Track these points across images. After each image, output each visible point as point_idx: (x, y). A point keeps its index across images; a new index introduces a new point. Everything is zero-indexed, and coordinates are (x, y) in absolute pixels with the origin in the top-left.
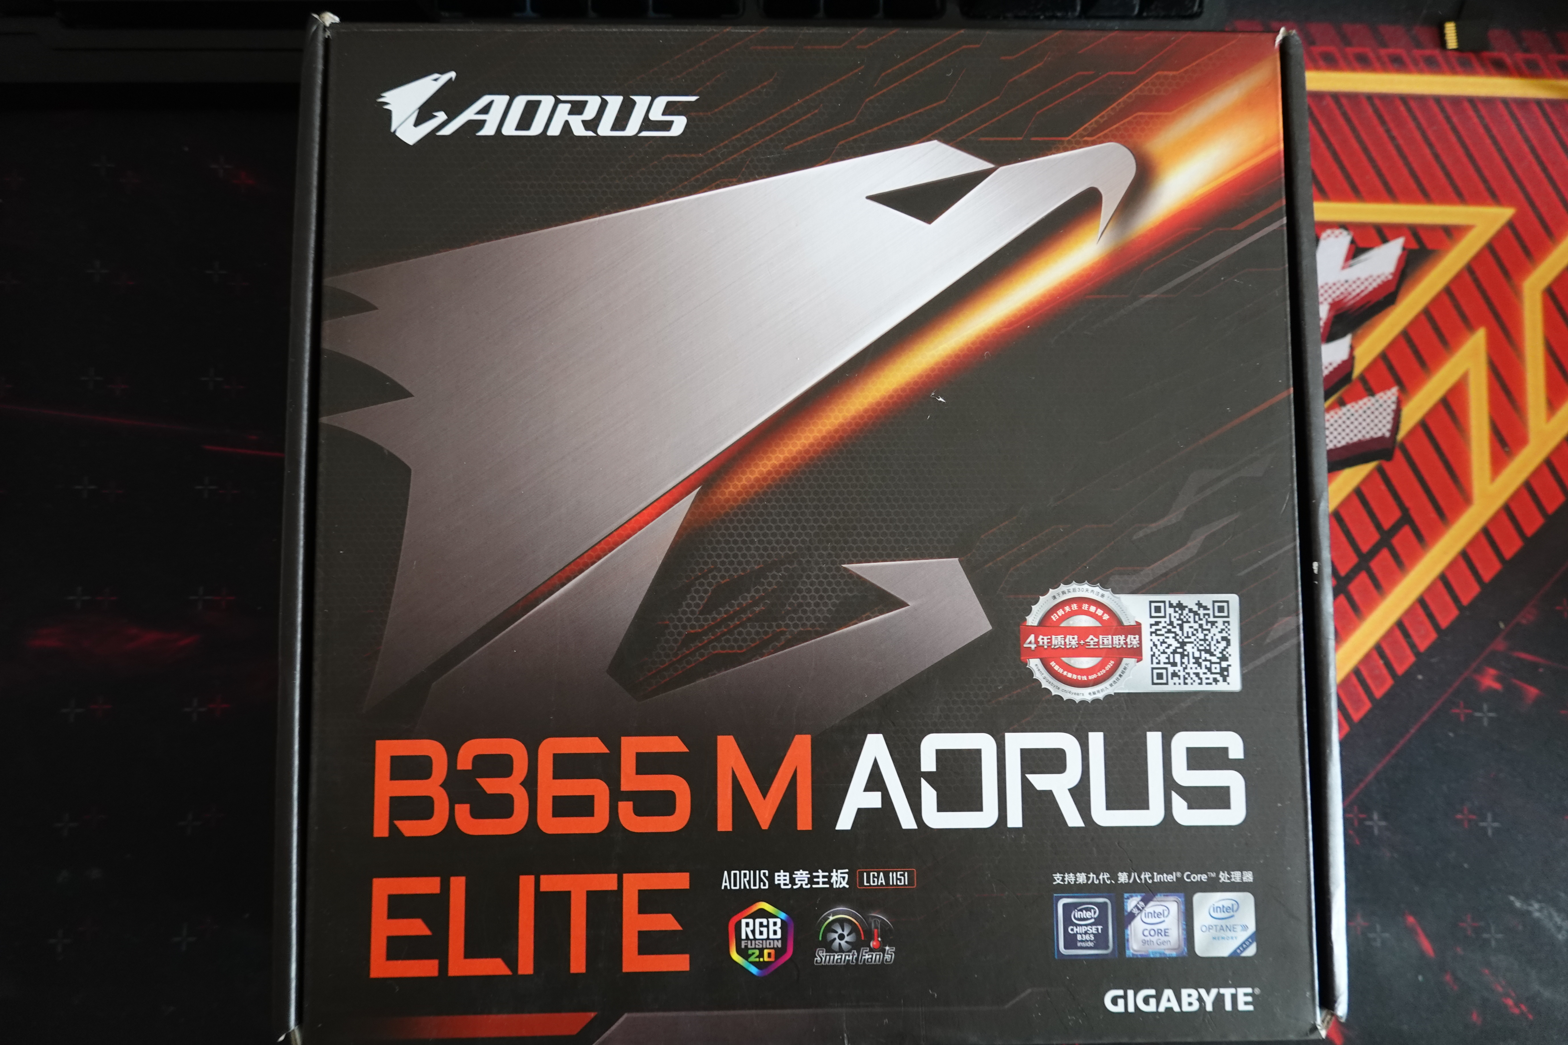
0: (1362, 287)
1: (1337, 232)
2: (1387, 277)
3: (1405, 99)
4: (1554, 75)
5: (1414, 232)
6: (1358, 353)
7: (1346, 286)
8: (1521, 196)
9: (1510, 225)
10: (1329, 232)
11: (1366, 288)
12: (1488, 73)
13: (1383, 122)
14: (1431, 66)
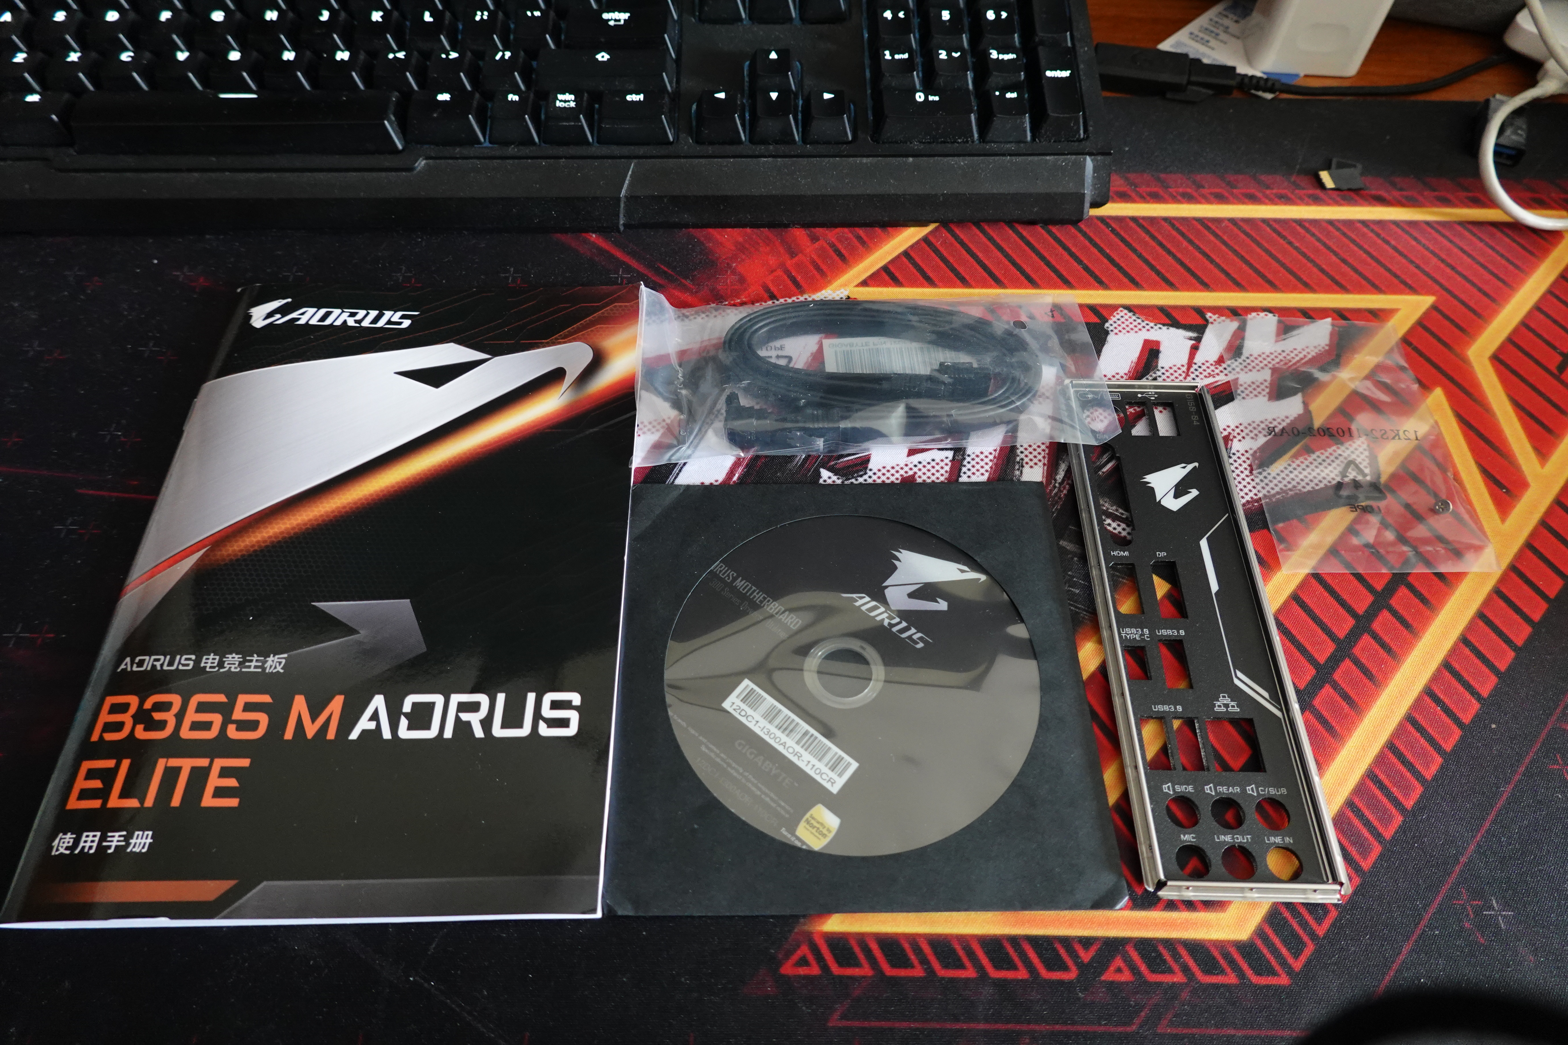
0: (1301, 356)
1: (1262, 314)
2: (1323, 348)
3: (1300, 222)
4: (1433, 205)
5: (1340, 314)
6: (1313, 407)
7: (1284, 354)
8: (1437, 287)
9: (1434, 307)
10: (1254, 314)
11: (1305, 356)
12: (1371, 204)
13: (1284, 238)
14: (1316, 201)
